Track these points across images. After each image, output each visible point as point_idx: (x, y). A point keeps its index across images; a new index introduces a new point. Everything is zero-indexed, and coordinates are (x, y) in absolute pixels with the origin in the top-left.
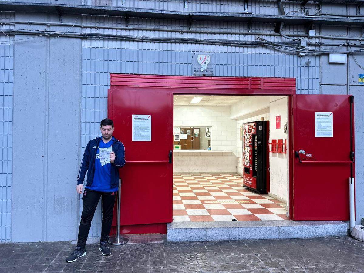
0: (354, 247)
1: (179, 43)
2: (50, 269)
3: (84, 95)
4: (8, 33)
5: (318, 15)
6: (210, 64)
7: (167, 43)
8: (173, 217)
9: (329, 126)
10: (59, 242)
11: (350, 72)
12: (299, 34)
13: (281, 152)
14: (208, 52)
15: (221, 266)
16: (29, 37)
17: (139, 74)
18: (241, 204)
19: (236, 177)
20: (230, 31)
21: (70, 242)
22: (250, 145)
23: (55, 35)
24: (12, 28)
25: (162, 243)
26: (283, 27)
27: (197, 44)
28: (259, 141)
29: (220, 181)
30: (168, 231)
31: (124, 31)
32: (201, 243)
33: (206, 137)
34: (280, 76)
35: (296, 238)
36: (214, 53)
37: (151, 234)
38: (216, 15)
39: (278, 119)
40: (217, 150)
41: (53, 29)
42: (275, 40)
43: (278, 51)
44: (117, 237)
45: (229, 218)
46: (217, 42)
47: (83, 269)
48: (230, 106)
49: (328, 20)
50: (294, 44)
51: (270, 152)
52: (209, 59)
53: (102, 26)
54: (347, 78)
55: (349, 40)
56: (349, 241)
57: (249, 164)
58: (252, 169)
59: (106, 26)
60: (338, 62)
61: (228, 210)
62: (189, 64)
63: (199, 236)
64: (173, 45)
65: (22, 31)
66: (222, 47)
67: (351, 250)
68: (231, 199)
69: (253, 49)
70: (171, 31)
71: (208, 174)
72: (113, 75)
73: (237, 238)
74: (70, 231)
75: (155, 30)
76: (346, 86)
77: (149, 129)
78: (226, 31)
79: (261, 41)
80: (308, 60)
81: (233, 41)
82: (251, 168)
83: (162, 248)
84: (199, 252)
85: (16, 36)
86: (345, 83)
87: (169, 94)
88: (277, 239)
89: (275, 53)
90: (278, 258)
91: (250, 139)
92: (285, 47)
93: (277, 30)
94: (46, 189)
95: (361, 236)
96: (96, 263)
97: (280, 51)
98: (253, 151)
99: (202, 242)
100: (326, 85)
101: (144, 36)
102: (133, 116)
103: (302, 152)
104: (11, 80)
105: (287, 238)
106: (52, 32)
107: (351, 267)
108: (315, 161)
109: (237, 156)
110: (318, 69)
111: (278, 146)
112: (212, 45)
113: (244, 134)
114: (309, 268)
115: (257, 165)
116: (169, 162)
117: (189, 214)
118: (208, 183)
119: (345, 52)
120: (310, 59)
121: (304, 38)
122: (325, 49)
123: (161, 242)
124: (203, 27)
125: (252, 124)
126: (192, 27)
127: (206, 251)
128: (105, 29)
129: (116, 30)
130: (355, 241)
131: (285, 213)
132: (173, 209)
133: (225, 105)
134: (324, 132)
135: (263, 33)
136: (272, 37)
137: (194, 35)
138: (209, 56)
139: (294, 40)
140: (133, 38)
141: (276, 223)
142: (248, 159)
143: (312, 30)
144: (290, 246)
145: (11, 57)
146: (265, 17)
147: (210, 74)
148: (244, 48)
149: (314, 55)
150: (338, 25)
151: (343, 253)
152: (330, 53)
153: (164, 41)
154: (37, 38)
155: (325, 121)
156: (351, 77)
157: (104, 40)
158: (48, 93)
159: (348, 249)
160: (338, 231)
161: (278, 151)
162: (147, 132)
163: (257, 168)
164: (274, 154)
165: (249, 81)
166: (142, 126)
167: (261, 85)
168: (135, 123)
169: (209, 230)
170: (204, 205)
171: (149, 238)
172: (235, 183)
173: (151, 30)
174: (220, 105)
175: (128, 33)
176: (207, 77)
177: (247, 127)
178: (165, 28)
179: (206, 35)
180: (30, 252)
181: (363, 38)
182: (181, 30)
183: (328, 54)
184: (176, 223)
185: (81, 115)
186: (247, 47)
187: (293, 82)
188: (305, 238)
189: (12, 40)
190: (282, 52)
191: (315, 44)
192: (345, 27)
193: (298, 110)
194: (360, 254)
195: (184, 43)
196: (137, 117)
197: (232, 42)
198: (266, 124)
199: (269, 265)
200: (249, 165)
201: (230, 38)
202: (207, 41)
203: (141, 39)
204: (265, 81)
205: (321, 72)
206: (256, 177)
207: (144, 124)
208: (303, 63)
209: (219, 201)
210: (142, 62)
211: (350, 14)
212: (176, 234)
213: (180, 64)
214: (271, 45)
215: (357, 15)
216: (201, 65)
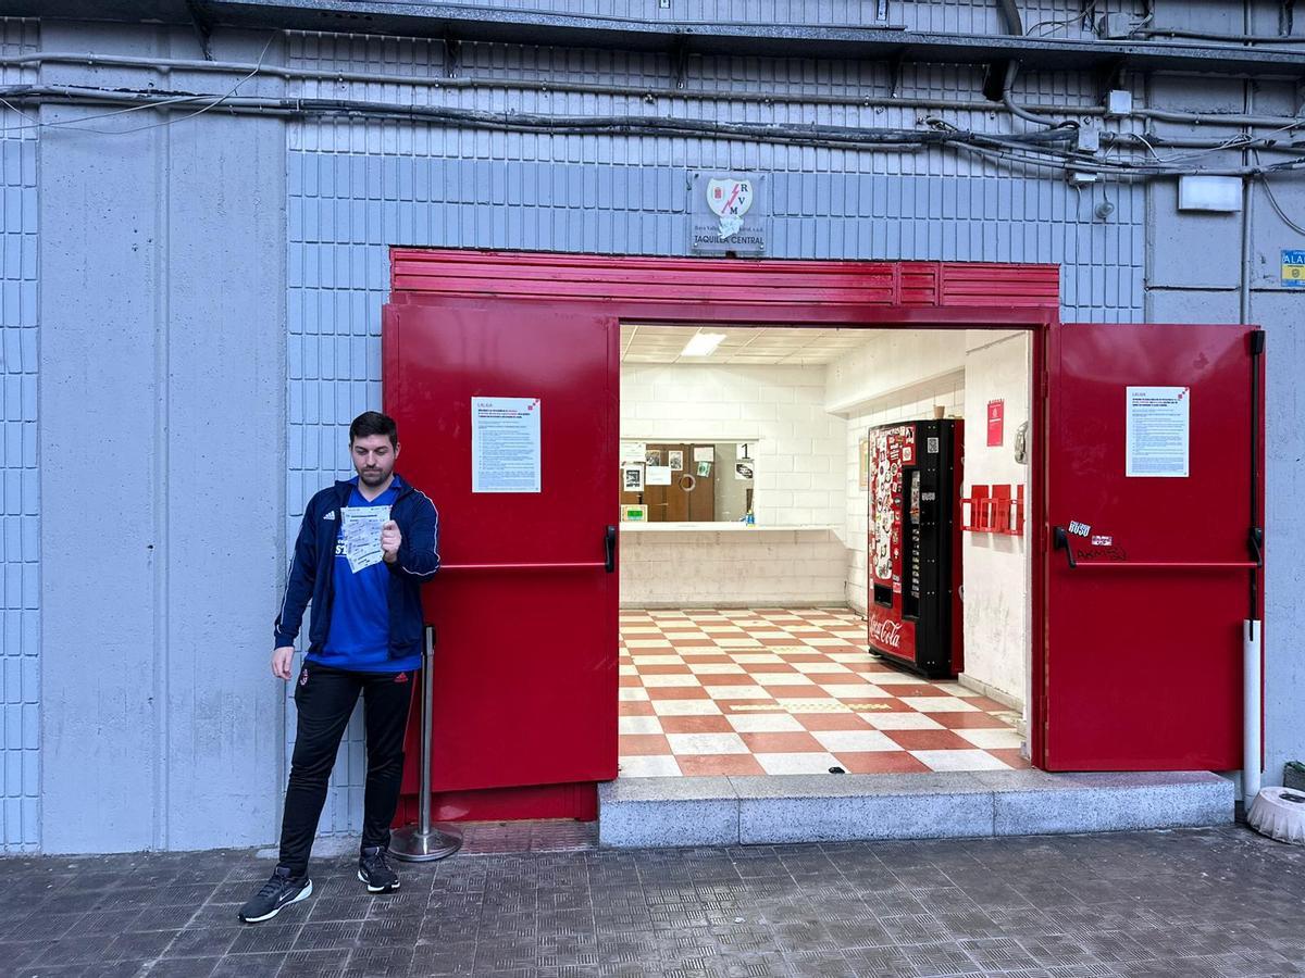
0: (1256, 864)
1: (641, 135)
2: (180, 945)
3: (295, 326)
4: (16, 99)
5: (1143, 35)
6: (751, 212)
7: (597, 134)
8: (622, 760)
9: (1174, 439)
10: (213, 851)
11: (1252, 242)
12: (1073, 103)
13: (1002, 531)
14: (746, 170)
15: (792, 931)
16: (91, 113)
17: (495, 250)
18: (861, 715)
19: (842, 620)
20: (823, 92)
21: (254, 850)
22: (894, 507)
23: (188, 108)
24: (29, 79)
25: (581, 853)
26: (1016, 80)
27: (704, 142)
28: (927, 492)
29: (785, 633)
30: (603, 810)
31: (441, 91)
32: (719, 853)
33: (739, 477)
34: (1003, 258)
35: (1055, 834)
36: (766, 175)
37: (543, 820)
38: (775, 34)
39: (995, 411)
40: (775, 525)
41: (178, 83)
42: (985, 125)
43: (998, 167)
44: (421, 832)
45: (819, 764)
46: (778, 133)
47: (301, 944)
48: (825, 365)
49: (1176, 53)
50: (1052, 140)
51: (965, 528)
52: (748, 196)
53: (358, 72)
54: (1243, 263)
55: (1250, 129)
56: (1241, 842)
57: (890, 571)
58: (900, 592)
59: (374, 72)
60: (1211, 208)
61: (817, 735)
62: (676, 212)
63: (713, 827)
64: (619, 142)
65: (68, 90)
66: (794, 150)
67: (1245, 874)
68: (827, 695)
69: (907, 160)
70: (612, 94)
71: (747, 609)
72: (402, 254)
73: (845, 836)
74: (253, 812)
75: (552, 90)
76: (1237, 295)
77: (532, 451)
78: (809, 91)
79: (935, 129)
80: (1105, 198)
81: (836, 129)
82: (897, 589)
83: (581, 868)
84: (710, 883)
85: (43, 109)
86: (1235, 282)
87: (603, 323)
88: (986, 836)
89: (987, 174)
90: (990, 903)
91: (895, 484)
92: (1021, 153)
93: (994, 91)
94: (163, 665)
95: (1282, 823)
96: (349, 925)
97: (1005, 168)
98: (904, 528)
99: (721, 848)
100: (1168, 288)
101: (513, 110)
102: (476, 402)
103: (1079, 529)
104: (30, 273)
105: (1021, 832)
106: (176, 93)
107: (1244, 931)
108: (1124, 560)
109: (849, 546)
110: (1139, 232)
111: (994, 508)
112: (758, 143)
113: (872, 464)
114: (1097, 937)
115: (917, 575)
116: (606, 566)
117: (678, 751)
118: (744, 641)
119: (1236, 171)
120: (1112, 199)
121: (1089, 118)
122: (1164, 159)
123: (576, 849)
124: (726, 77)
125: (903, 431)
126: (685, 77)
127: (737, 881)
128: (370, 85)
129: (410, 89)
130: (1262, 841)
131: (1016, 744)
132: (621, 732)
133: (807, 360)
134: (1157, 459)
135: (942, 102)
136: (977, 116)
137: (693, 105)
138: (747, 182)
139: (1053, 127)
140: (474, 119)
141: (986, 779)
142: (888, 556)
143: (1120, 89)
144: (1033, 861)
145: (27, 187)
146: (953, 43)
147: (748, 249)
148: (876, 156)
149: (1124, 182)
150: (1212, 74)
151: (1217, 882)
152: (1184, 175)
153: (586, 129)
154: (122, 119)
155: (1160, 420)
156: (1258, 260)
157: (367, 123)
158: (164, 319)
159: (1235, 871)
160: (1200, 809)
161: (993, 526)
162: (525, 461)
163: (920, 585)
164: (980, 537)
165: (891, 274)
166: (505, 438)
167: (934, 289)
168: (481, 428)
169: (748, 805)
170: (728, 717)
171: (535, 836)
172: (840, 639)
173: (537, 89)
174: (790, 360)
175: (456, 98)
176: (742, 261)
177: (885, 440)
178: (589, 81)
179: (737, 107)
180: (110, 888)
181: (1300, 121)
182: (647, 90)
183: (1174, 179)
184: (629, 781)
185: (288, 397)
186: (887, 152)
187: (1052, 278)
188: (1086, 832)
189: (30, 123)
190: (1012, 170)
191: (1128, 143)
192: (1239, 79)
193: (1067, 382)
194: (1276, 886)
195: (657, 136)
196: (489, 405)
197: (833, 134)
198: (950, 432)
199: (957, 926)
200: (889, 577)
201: (824, 117)
202: (740, 129)
203: (500, 122)
204: (949, 276)
205: (1148, 243)
206: (913, 620)
207: (513, 432)
208: (1086, 211)
209: (783, 702)
210: (506, 205)
211: (1257, 31)
212: (630, 819)
213: (644, 213)
214: (971, 144)
215: (1279, 38)
216: (719, 217)
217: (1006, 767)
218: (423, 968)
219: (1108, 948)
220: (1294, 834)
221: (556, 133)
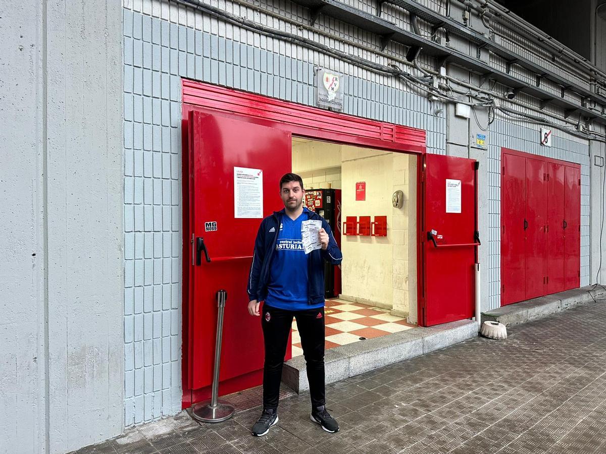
1: (297, 45)
3: (128, 116)
6: (339, 91)
7: (279, 39)
9: (458, 199)
11: (471, 130)
12: (430, 69)
14: (335, 71)
15: (418, 405)
17: (234, 89)
20: (360, 43)
26: (419, 56)
30: (300, 374)
32: (344, 383)
34: (411, 126)
39: (361, 187)
42: (407, 71)
43: (410, 88)
44: (212, 406)
45: (351, 337)
46: (347, 58)
52: (337, 83)
54: (469, 137)
55: (471, 89)
60: (464, 116)
62: (310, 85)
63: (340, 372)
64: (288, 46)
69: (386, 79)
70: (285, 21)
72: (187, 82)
75: (261, 12)
76: (467, 148)
77: (259, 197)
78: (356, 41)
79: (394, 68)
80: (437, 107)
81: (366, 61)
86: (467, 144)
87: (286, 134)
88: (421, 355)
89: (408, 91)
93: (410, 57)
95: (496, 333)
97: (413, 89)
99: (344, 381)
100: (453, 144)
101: (245, 17)
102: (236, 169)
103: (434, 232)
105: (430, 351)
107: (528, 369)
108: (446, 244)
110: (445, 120)
112: (339, 60)
119: (468, 104)
121: (436, 76)
123: (287, 396)
125: (315, 193)
134: (454, 207)
135: (395, 58)
136: (405, 66)
137: (316, 36)
138: (337, 77)
139: (426, 76)
140: (228, 17)
143: (444, 67)
147: (336, 107)
149: (442, 101)
150: (465, 68)
152: (458, 102)
153: (276, 36)
155: (455, 192)
156: (472, 137)
161: (360, 233)
162: (257, 202)
164: (352, 238)
165: (380, 127)
166: (249, 190)
167: (392, 135)
168: (238, 183)
173: (254, 9)
176: (333, 113)
178: (276, 12)
179: (332, 41)
181: (482, 90)
182: (301, 24)
183: (455, 104)
186: (380, 74)
187: (423, 135)
188: (445, 347)
191: (445, 88)
192: (468, 71)
195: (303, 47)
196: (240, 172)
197: (365, 63)
199: (461, 388)
204: (397, 131)
205: (447, 126)
207: (251, 187)
208: (432, 111)
210: (239, 66)
213: (298, 83)
214: (406, 77)
216: (327, 91)
217: (411, 328)
219: (508, 383)
221: (263, 34)
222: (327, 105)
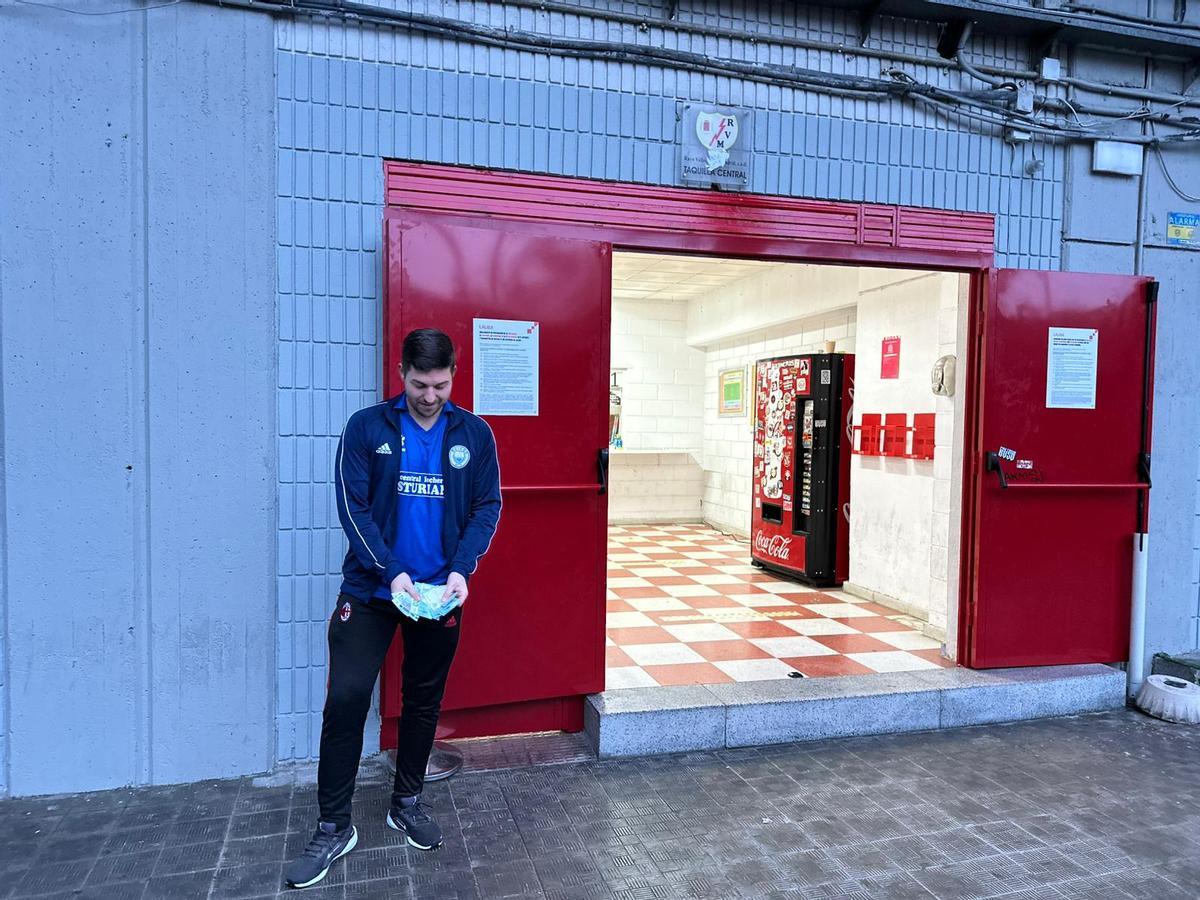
1: (635, 63)
2: (224, 886)
3: (284, 237)
5: (1068, 9)
6: (736, 147)
7: (592, 59)
9: (1085, 375)
10: (202, 782)
11: (1146, 204)
12: (1010, 66)
14: (731, 106)
15: (819, 828)
17: (490, 169)
20: (802, 36)
21: (247, 779)
22: (786, 433)
25: (581, 764)
26: (972, 38)
28: (820, 419)
29: (664, 547)
30: (603, 723)
32: (710, 757)
34: (950, 206)
35: (989, 724)
36: (749, 111)
39: (890, 348)
40: (641, 449)
42: (940, 80)
43: (948, 120)
46: (762, 73)
48: (687, 301)
50: (995, 98)
51: (854, 452)
52: (734, 130)
54: (1138, 222)
55: (1149, 102)
56: (1139, 724)
57: (780, 492)
58: (790, 510)
60: (1119, 171)
61: (756, 643)
62: (666, 142)
63: (703, 733)
64: (613, 67)
66: (774, 90)
67: (1157, 751)
68: (739, 605)
69: (872, 107)
70: (607, 19)
72: (395, 165)
73: (818, 735)
75: (550, 10)
76: (1132, 249)
77: (530, 374)
78: (789, 34)
79: (896, 80)
80: (1034, 156)
81: (813, 73)
83: (591, 779)
86: (1131, 238)
87: (598, 248)
88: (934, 729)
89: (939, 126)
90: (972, 789)
91: (788, 412)
92: (967, 108)
93: (948, 49)
94: (144, 591)
97: (954, 121)
98: (796, 452)
99: (710, 752)
100: (1080, 241)
101: (512, 26)
102: (477, 322)
103: (1007, 453)
105: (962, 724)
107: (1186, 801)
108: (1042, 482)
109: (705, 467)
110: (1059, 188)
111: (887, 434)
112: (742, 80)
113: (761, 394)
115: (808, 494)
116: (592, 489)
117: (642, 662)
118: (632, 556)
119: (1136, 139)
120: (1039, 157)
121: (1024, 82)
122: (1085, 124)
123: (576, 760)
124: (714, 12)
126: (677, 9)
130: (1154, 722)
133: (676, 295)
134: (1071, 393)
135: (903, 55)
136: (932, 71)
137: (684, 38)
138: (733, 117)
139: (995, 87)
140: (474, 33)
141: (927, 678)
142: (779, 477)
143: (1052, 57)
144: (984, 749)
148: (846, 101)
149: (1048, 142)
151: (1140, 760)
152: (1099, 139)
153: (583, 53)
155: (1075, 358)
156: (1150, 220)
157: (361, 26)
158: (141, 222)
159: (1149, 749)
160: (1101, 696)
161: (886, 450)
162: (525, 384)
163: (811, 504)
164: (871, 460)
165: (856, 215)
166: (506, 361)
167: (891, 231)
168: (482, 349)
169: (734, 711)
170: (665, 628)
172: (715, 552)
173: (535, 8)
174: (659, 296)
175: (453, 9)
176: (724, 194)
177: (777, 372)
178: (586, 3)
179: (723, 43)
181: (1188, 99)
182: (642, 19)
183: (1090, 143)
184: (619, 692)
185: (276, 311)
186: (855, 98)
187: (988, 226)
188: (1012, 721)
190: (959, 124)
191: (1053, 106)
192: (1140, 57)
193: (999, 320)
194: (1186, 759)
195: (649, 65)
196: (488, 327)
197: (812, 78)
198: (842, 366)
199: (957, 813)
200: (779, 495)
201: (805, 61)
202: (729, 65)
203: (501, 39)
204: (904, 220)
205: (1067, 200)
206: (804, 535)
207: (512, 356)
208: (1018, 166)
209: (707, 613)
210: (502, 124)
211: (1158, 16)
212: (627, 730)
213: (636, 141)
214: (929, 97)
215: (1175, 23)
216: (707, 149)
218: (492, 890)
219: (1091, 824)
220: (1180, 715)
221: (553, 54)
222: (708, 180)
